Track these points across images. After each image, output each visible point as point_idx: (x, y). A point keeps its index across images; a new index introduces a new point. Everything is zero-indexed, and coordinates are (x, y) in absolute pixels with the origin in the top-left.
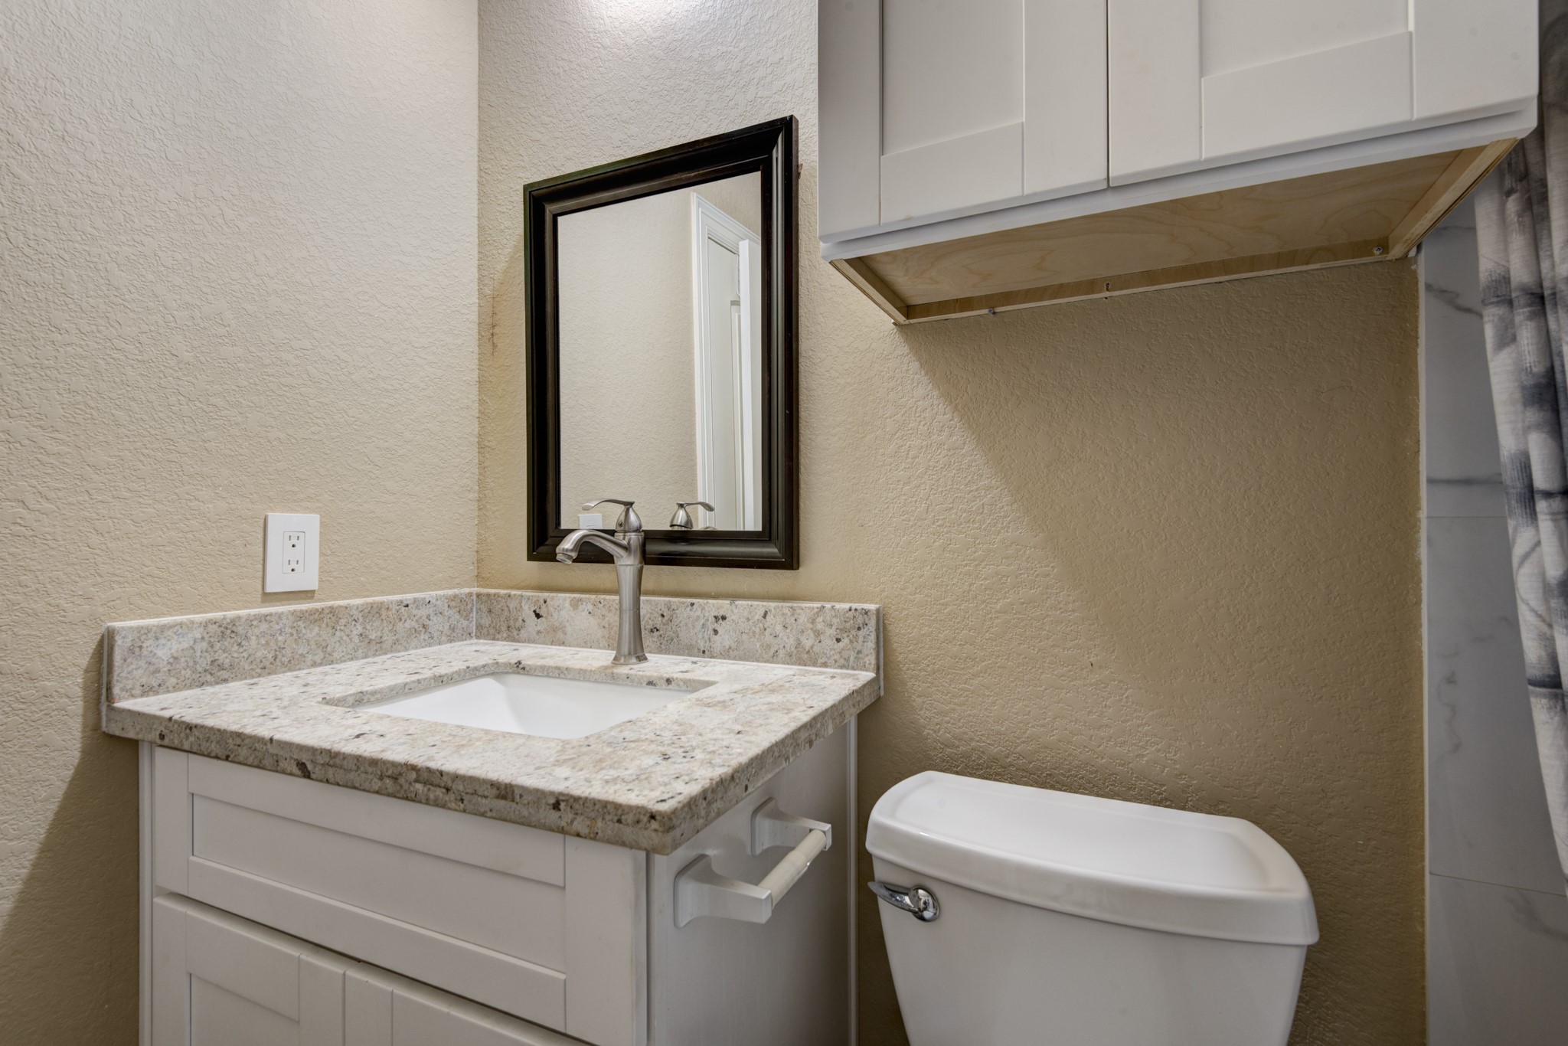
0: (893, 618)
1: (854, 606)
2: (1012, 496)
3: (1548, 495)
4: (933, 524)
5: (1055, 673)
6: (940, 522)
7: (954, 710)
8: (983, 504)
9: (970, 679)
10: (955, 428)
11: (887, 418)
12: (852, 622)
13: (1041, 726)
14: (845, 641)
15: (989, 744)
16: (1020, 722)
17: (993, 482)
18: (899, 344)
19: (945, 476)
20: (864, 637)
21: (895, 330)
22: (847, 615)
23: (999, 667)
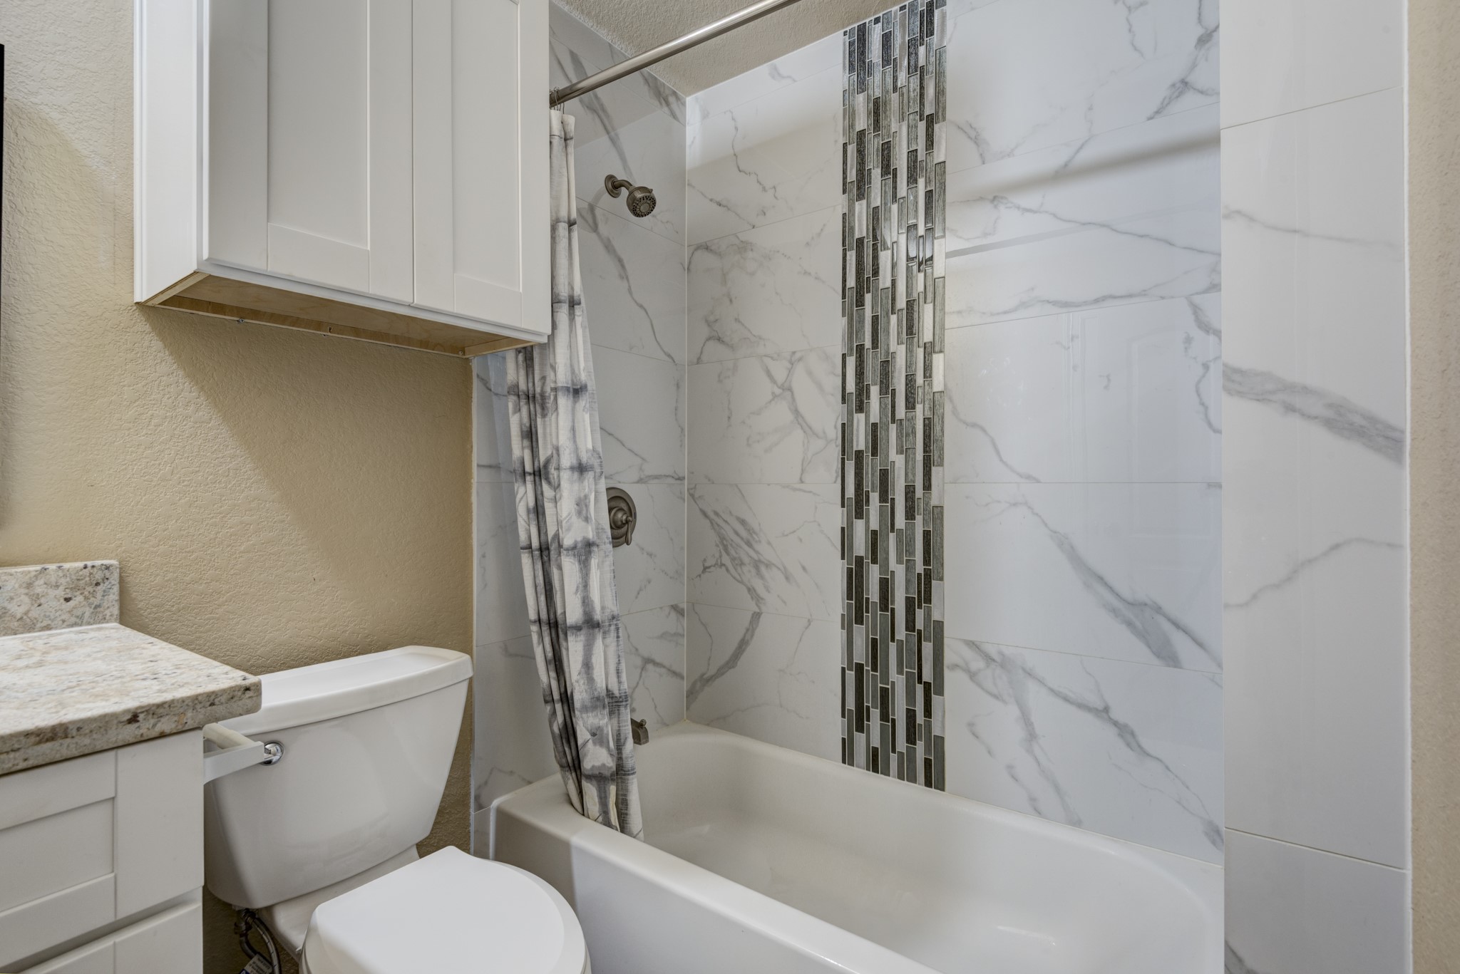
0: (132, 570)
1: (89, 563)
2: (255, 463)
3: (530, 474)
4: (179, 483)
5: (288, 590)
6: (185, 483)
7: (200, 637)
8: (229, 469)
9: (216, 609)
10: (201, 405)
11: (124, 386)
12: (87, 579)
13: (277, 630)
14: (79, 599)
15: (233, 656)
16: (261, 632)
17: (238, 451)
18: (138, 320)
19: (191, 444)
20: (104, 591)
21: (135, 308)
22: (81, 573)
23: (242, 595)
